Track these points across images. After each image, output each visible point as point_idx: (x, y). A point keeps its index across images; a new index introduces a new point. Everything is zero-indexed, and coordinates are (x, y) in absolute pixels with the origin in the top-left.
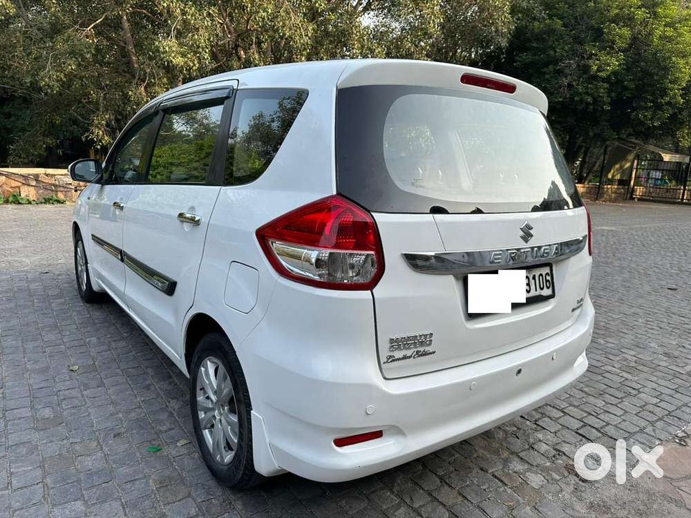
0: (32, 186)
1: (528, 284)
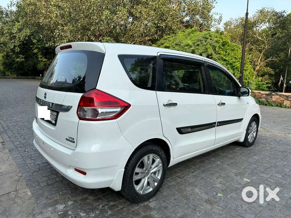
0: (289, 100)
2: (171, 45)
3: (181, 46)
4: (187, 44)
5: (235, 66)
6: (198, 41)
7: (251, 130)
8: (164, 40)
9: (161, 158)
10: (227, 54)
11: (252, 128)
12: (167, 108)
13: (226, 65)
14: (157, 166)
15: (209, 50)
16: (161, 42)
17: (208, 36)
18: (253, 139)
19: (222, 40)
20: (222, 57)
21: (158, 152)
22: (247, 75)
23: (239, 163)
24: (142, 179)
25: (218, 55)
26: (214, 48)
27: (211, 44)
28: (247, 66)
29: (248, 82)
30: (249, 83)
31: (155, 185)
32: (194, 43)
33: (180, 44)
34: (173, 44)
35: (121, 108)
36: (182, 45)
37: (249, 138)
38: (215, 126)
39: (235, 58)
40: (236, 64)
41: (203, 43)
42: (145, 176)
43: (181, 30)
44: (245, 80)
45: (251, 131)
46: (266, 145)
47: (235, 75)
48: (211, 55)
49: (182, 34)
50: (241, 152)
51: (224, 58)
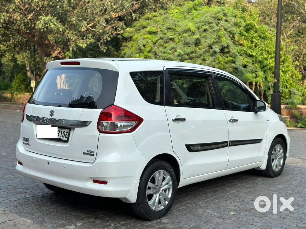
1: (59, 134)
2: (159, 30)
3: (177, 31)
4: (186, 28)
5: (267, 65)
6: (205, 24)
7: (275, 155)
8: (147, 21)
9: (171, 176)
10: (253, 45)
11: (277, 153)
12: (176, 123)
13: (253, 63)
14: (167, 184)
15: (223, 39)
16: (141, 24)
17: (221, 15)
18: (280, 168)
19: (245, 21)
20: (245, 51)
21: (168, 169)
22: (287, 81)
23: (258, 191)
24: (154, 194)
25: (239, 48)
26: (232, 35)
27: (227, 29)
28: (288, 64)
29: (290, 92)
30: (290, 94)
31: (166, 204)
32: (198, 28)
33: (174, 27)
34: (164, 28)
35: (136, 122)
36: (179, 29)
37: (274, 165)
38: (227, 146)
39: (267, 52)
40: (268, 62)
41: (213, 27)
42: (156, 192)
43: (175, 3)
44: (284, 88)
45: (276, 157)
46: (298, 175)
47: (268, 80)
48: (228, 47)
49: (178, 11)
50: (263, 182)
51: (249, 52)
